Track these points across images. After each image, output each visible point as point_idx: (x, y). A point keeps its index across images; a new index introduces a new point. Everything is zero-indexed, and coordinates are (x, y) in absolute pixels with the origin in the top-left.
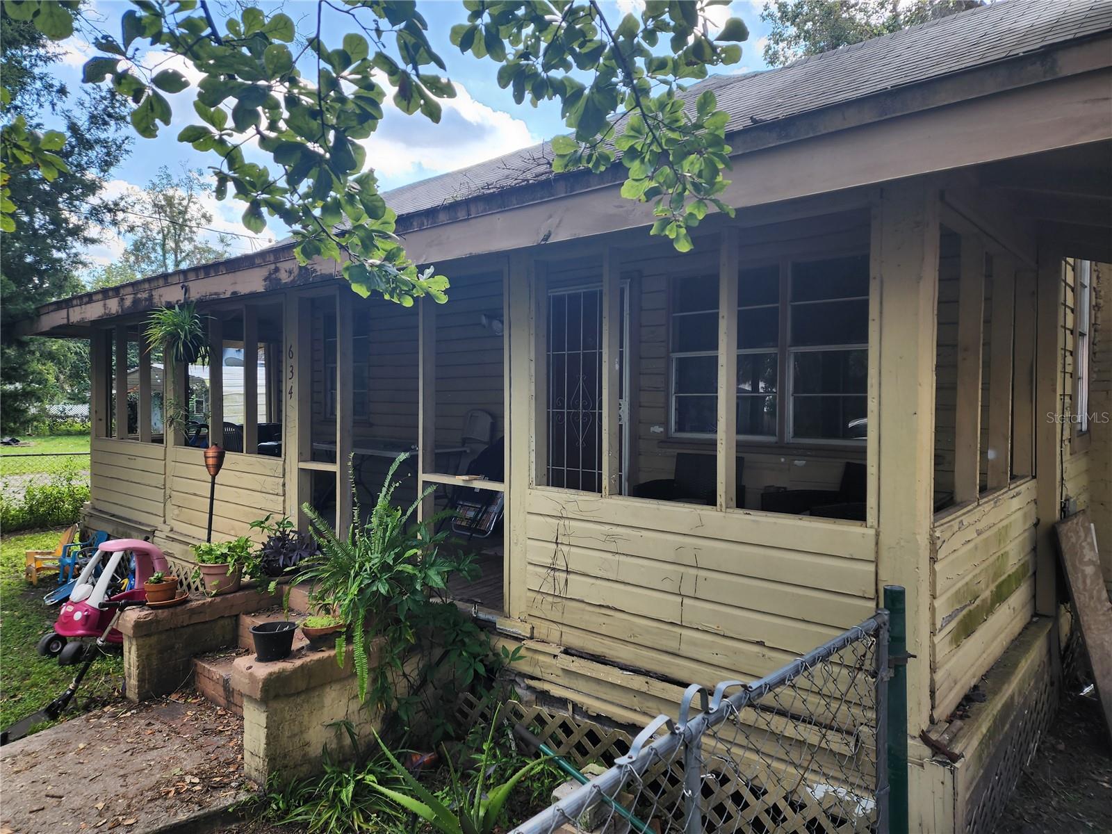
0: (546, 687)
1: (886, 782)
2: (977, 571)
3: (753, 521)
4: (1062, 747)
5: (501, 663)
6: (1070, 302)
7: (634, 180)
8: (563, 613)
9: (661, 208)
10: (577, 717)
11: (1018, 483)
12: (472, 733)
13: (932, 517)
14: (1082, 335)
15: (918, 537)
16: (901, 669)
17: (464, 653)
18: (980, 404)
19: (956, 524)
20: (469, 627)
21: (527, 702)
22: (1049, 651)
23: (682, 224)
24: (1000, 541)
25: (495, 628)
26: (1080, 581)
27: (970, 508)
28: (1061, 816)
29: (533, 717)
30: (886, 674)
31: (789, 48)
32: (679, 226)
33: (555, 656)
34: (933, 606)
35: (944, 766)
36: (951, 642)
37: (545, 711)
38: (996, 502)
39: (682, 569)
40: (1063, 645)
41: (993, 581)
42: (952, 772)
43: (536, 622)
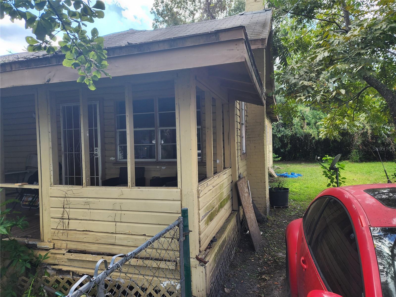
0: (60, 267)
1: (184, 276)
2: (214, 199)
3: (141, 190)
4: (241, 251)
5: (40, 261)
6: (238, 114)
7: (68, 59)
8: (67, 236)
9: (80, 72)
10: (74, 277)
11: (226, 170)
12: (25, 293)
13: (198, 183)
14: (242, 124)
15: (193, 190)
16: (187, 236)
17: (20, 260)
18: (212, 146)
19: (206, 185)
20: (23, 248)
21: (52, 275)
22: (237, 221)
23: (91, 79)
24: (220, 189)
25: (37, 247)
26: (244, 198)
27: (210, 179)
28: (241, 273)
29: (54, 281)
30: (182, 239)
31: (161, 25)
32: (89, 80)
33: (64, 254)
34: (199, 213)
35: (202, 266)
36: (205, 224)
37: (59, 277)
38: (219, 177)
39: (116, 212)
40: (241, 218)
41: (219, 202)
42: (205, 268)
43: (55, 242)
